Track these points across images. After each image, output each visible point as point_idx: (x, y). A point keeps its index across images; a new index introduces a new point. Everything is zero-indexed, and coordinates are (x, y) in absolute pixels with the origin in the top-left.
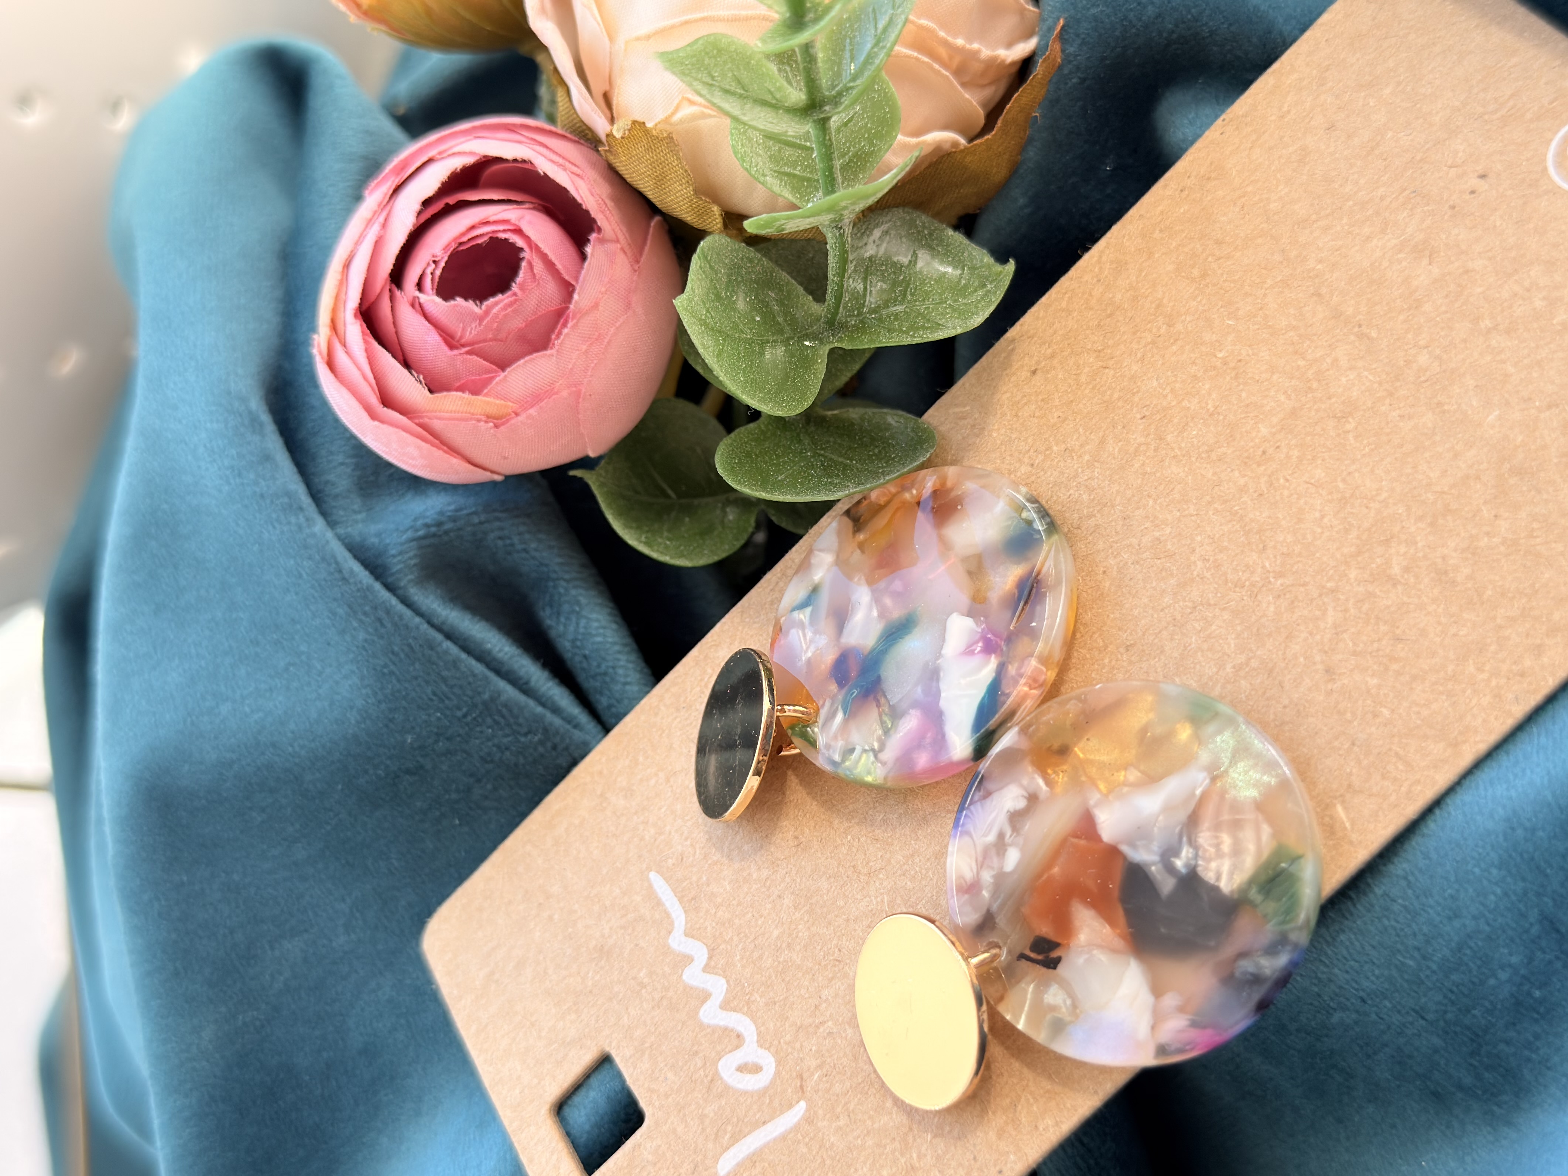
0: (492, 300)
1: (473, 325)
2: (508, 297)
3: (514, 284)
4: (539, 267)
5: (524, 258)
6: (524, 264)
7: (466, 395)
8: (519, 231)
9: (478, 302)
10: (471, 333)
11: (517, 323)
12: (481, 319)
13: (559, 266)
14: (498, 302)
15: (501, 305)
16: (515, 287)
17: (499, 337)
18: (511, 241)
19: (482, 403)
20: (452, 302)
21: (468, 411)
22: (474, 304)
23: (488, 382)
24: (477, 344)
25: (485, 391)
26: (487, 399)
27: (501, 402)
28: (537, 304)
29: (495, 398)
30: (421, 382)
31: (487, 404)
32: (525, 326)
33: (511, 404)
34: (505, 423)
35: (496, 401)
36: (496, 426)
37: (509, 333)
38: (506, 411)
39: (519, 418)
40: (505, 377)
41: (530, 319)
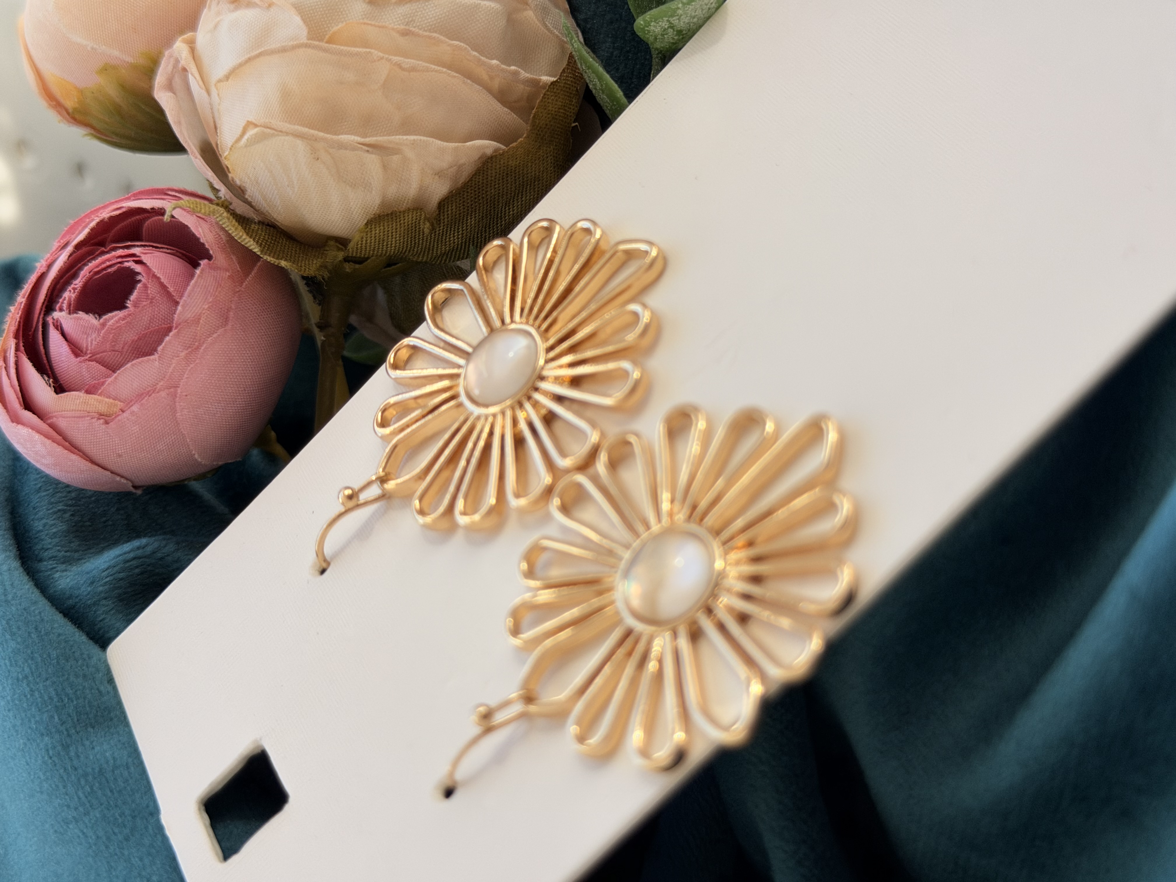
1: (93, 337)
2: (125, 312)
3: (129, 302)
4: (153, 290)
5: (140, 281)
6: (139, 285)
7: (82, 395)
8: (139, 262)
9: (96, 315)
10: (91, 343)
11: (130, 336)
12: (99, 330)
13: (171, 289)
14: (114, 317)
15: (116, 318)
16: (129, 304)
17: (116, 348)
18: (132, 269)
19: (94, 402)
20: (75, 315)
21: (85, 409)
22: (93, 317)
23: (103, 383)
24: (99, 354)
25: (100, 391)
26: (99, 398)
27: (111, 401)
28: (150, 321)
29: (107, 398)
30: (50, 386)
31: (100, 402)
32: (138, 338)
33: (119, 403)
34: (113, 419)
35: (107, 400)
36: (107, 423)
37: (125, 344)
38: (115, 409)
39: (125, 414)
40: (116, 378)
41: (143, 333)
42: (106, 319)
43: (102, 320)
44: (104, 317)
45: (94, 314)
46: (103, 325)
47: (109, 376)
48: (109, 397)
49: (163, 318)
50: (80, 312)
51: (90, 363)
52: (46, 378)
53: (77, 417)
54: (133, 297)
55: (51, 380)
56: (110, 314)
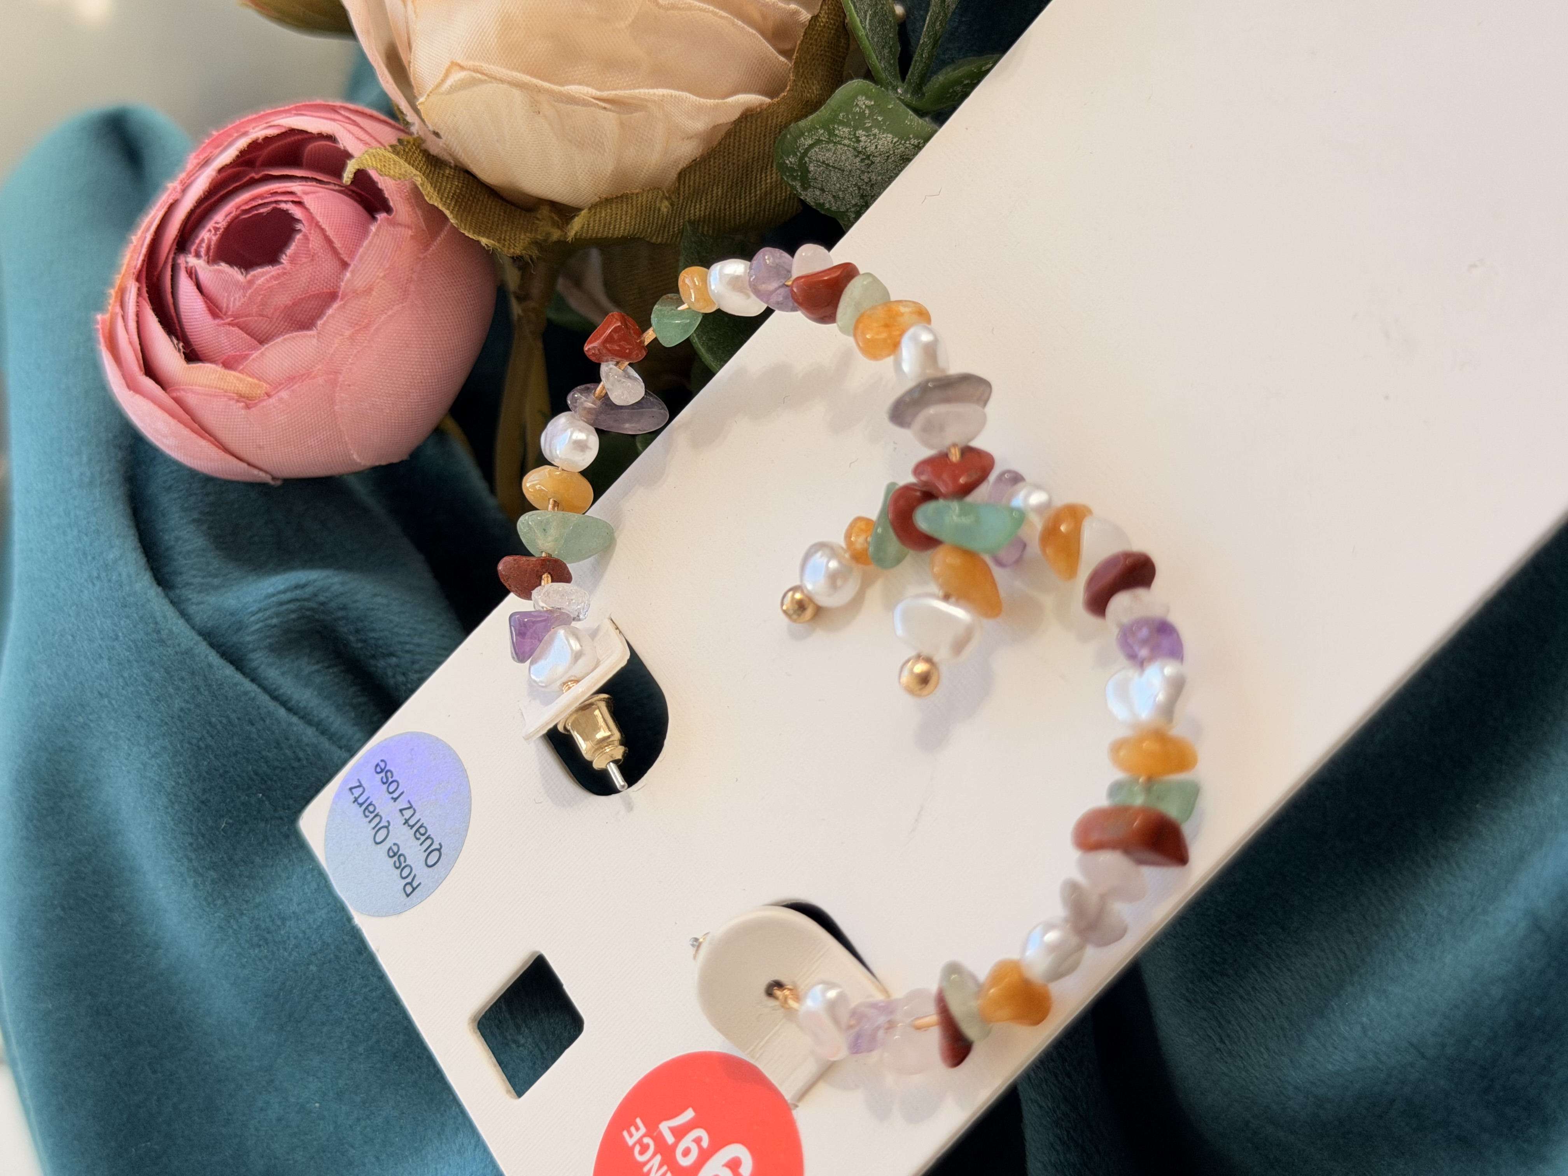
0: (259, 270)
1: (237, 296)
2: (278, 269)
3: (284, 256)
4: (316, 243)
5: (300, 231)
6: (299, 236)
7: (219, 369)
8: (299, 203)
9: (242, 270)
10: (235, 302)
11: (283, 299)
12: (245, 288)
13: (338, 245)
14: (264, 274)
15: (267, 276)
16: (284, 259)
17: (265, 313)
18: (290, 212)
19: (233, 380)
20: (216, 267)
21: (222, 387)
22: (239, 272)
23: (245, 357)
24: (242, 317)
25: (241, 367)
26: (241, 375)
27: (256, 381)
28: (309, 282)
29: (250, 376)
30: (179, 350)
31: (241, 381)
32: (293, 304)
33: (265, 385)
34: (256, 405)
35: (250, 379)
36: (248, 407)
37: (276, 310)
38: (259, 392)
39: (272, 401)
40: (262, 354)
41: (299, 297)
42: (254, 276)
43: (249, 277)
44: (252, 273)
45: (240, 268)
46: (251, 282)
47: (255, 349)
48: (252, 375)
49: (326, 280)
50: (221, 263)
51: (231, 328)
52: (175, 341)
53: (211, 395)
54: (289, 250)
55: (181, 344)
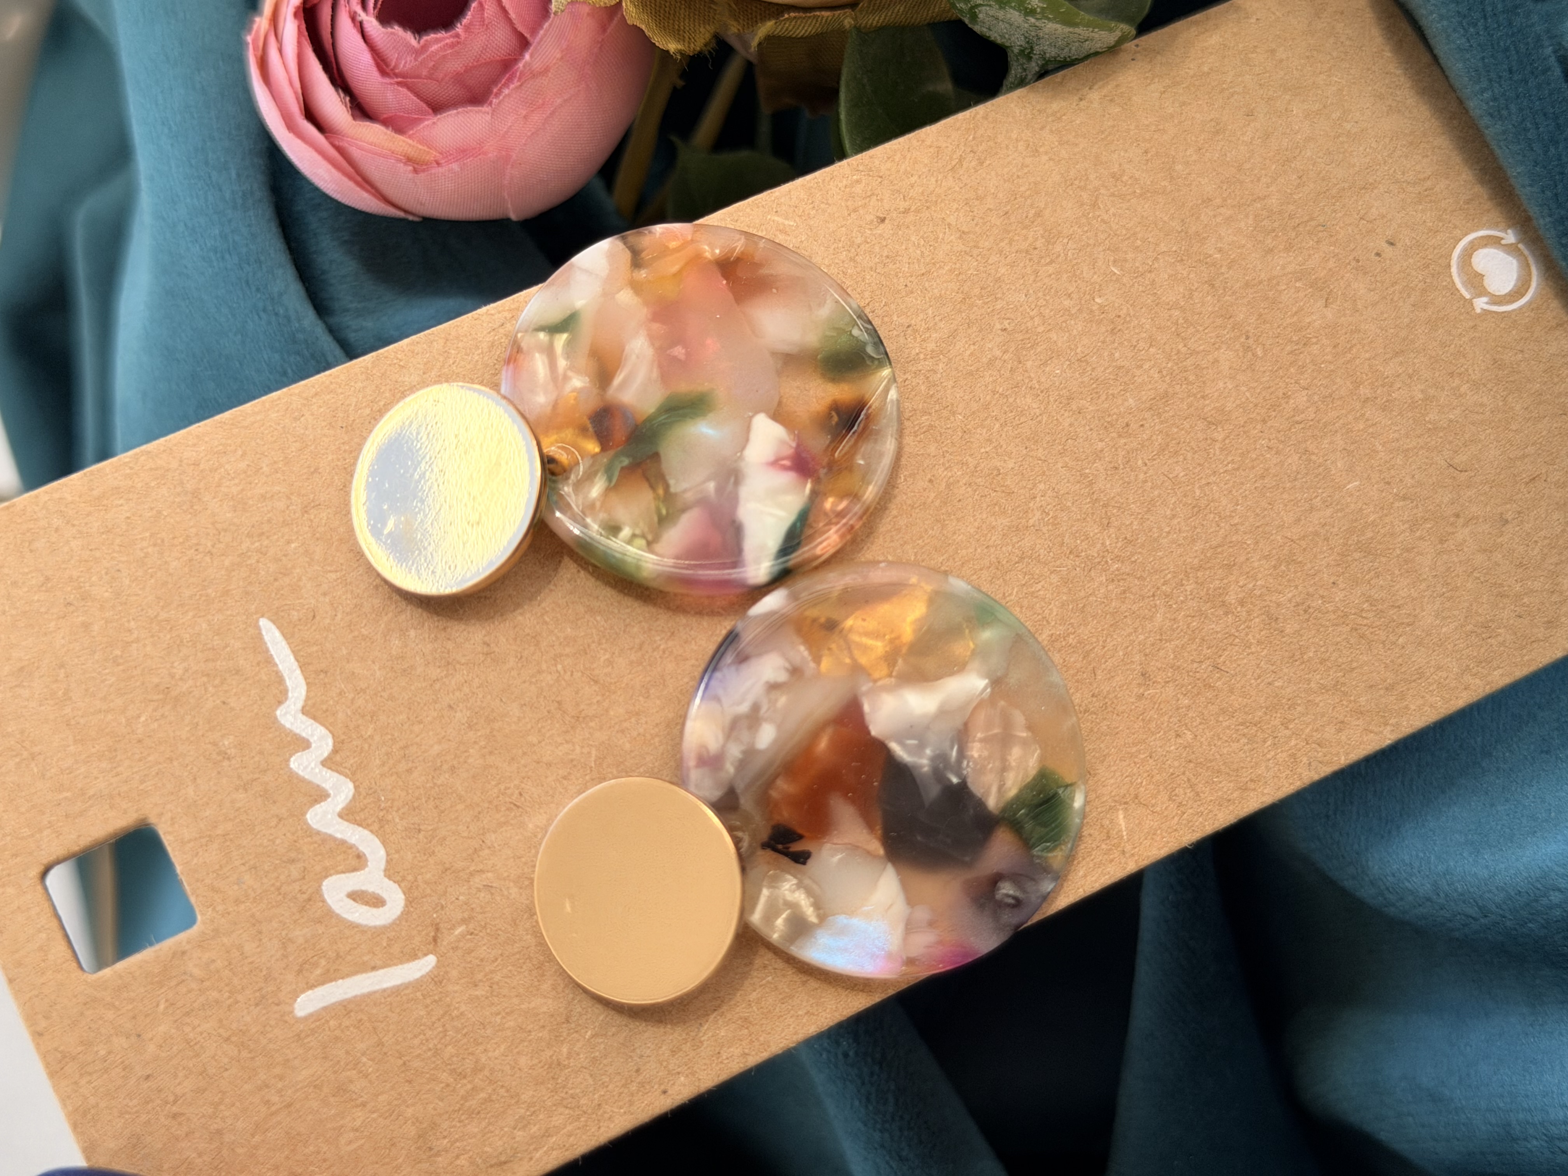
1: (408, 59)
2: (451, 36)
3: (459, 25)
4: (492, 12)
6: (474, 5)
7: (389, 132)
9: (416, 34)
10: (404, 66)
11: (455, 65)
12: (418, 52)
14: (438, 40)
15: (441, 43)
16: (459, 28)
17: (434, 76)
19: (401, 143)
20: (389, 30)
21: (391, 148)
22: (412, 37)
23: (415, 122)
24: (412, 79)
25: (411, 132)
26: (410, 141)
27: (425, 148)
28: (481, 50)
30: (346, 105)
31: (409, 146)
32: (464, 70)
33: (434, 153)
34: (424, 171)
35: (420, 147)
36: (416, 171)
37: (446, 75)
38: (428, 159)
39: (440, 170)
40: (436, 122)
41: (471, 64)
42: (426, 41)
43: (422, 41)
44: (425, 38)
45: (413, 33)
46: (424, 48)
47: (426, 115)
48: (420, 142)
50: (396, 27)
51: (399, 88)
52: (342, 95)
53: (378, 153)
54: (465, 21)
55: (348, 99)
56: (432, 35)
